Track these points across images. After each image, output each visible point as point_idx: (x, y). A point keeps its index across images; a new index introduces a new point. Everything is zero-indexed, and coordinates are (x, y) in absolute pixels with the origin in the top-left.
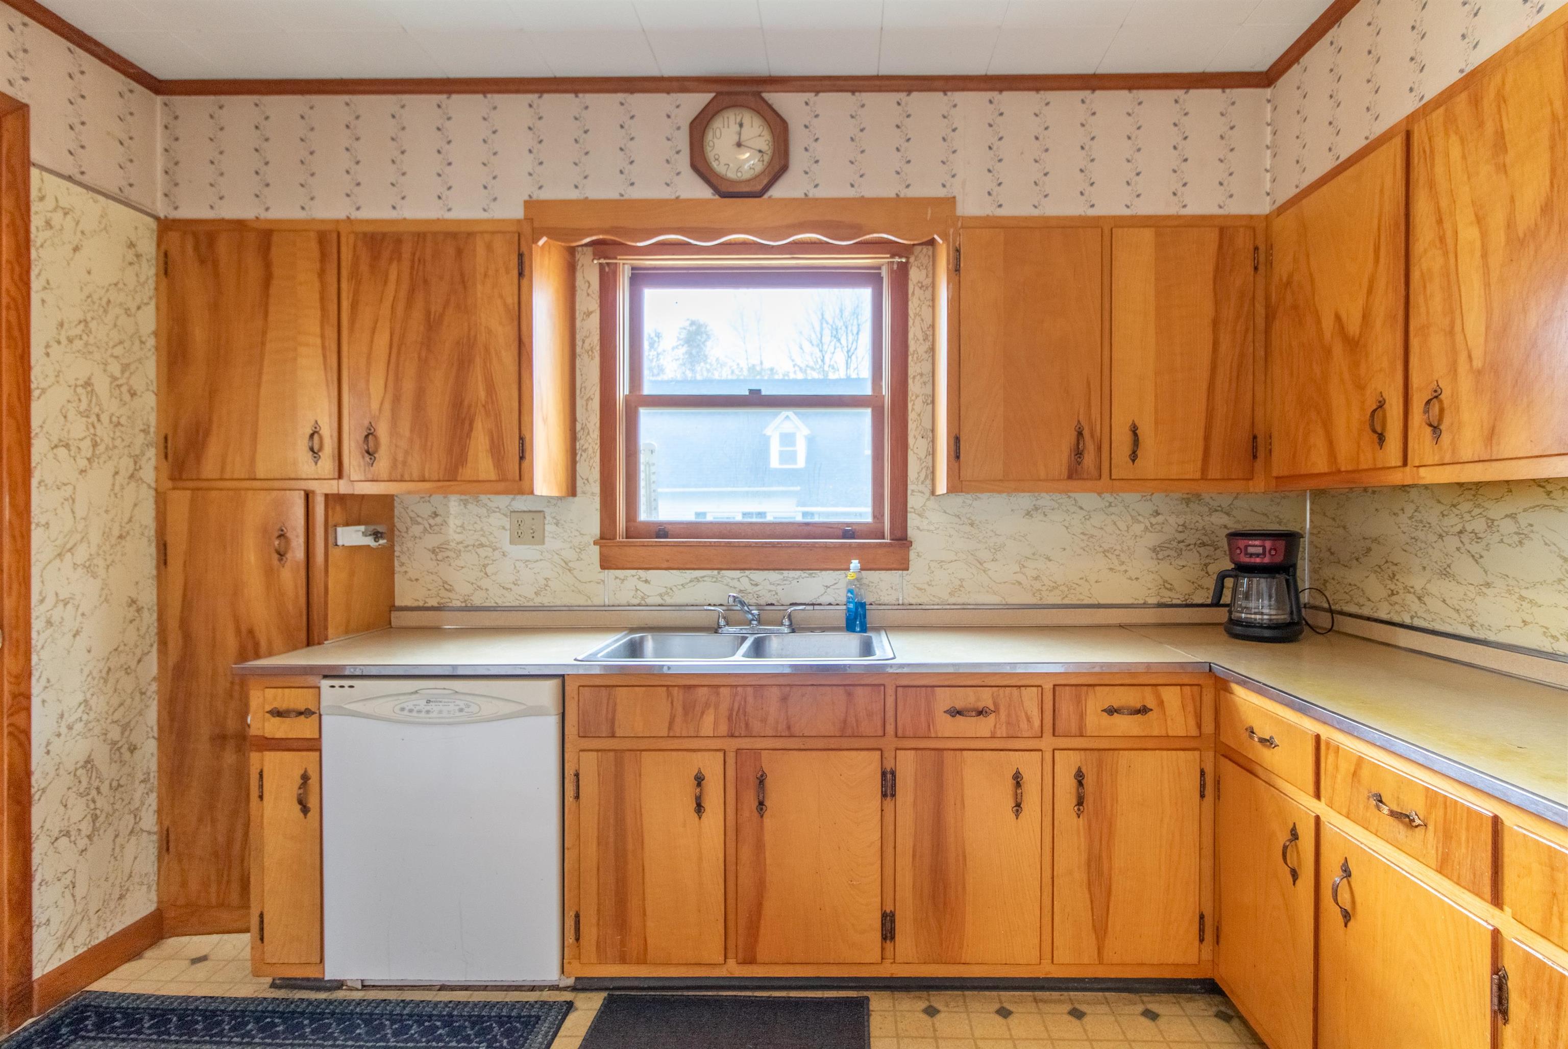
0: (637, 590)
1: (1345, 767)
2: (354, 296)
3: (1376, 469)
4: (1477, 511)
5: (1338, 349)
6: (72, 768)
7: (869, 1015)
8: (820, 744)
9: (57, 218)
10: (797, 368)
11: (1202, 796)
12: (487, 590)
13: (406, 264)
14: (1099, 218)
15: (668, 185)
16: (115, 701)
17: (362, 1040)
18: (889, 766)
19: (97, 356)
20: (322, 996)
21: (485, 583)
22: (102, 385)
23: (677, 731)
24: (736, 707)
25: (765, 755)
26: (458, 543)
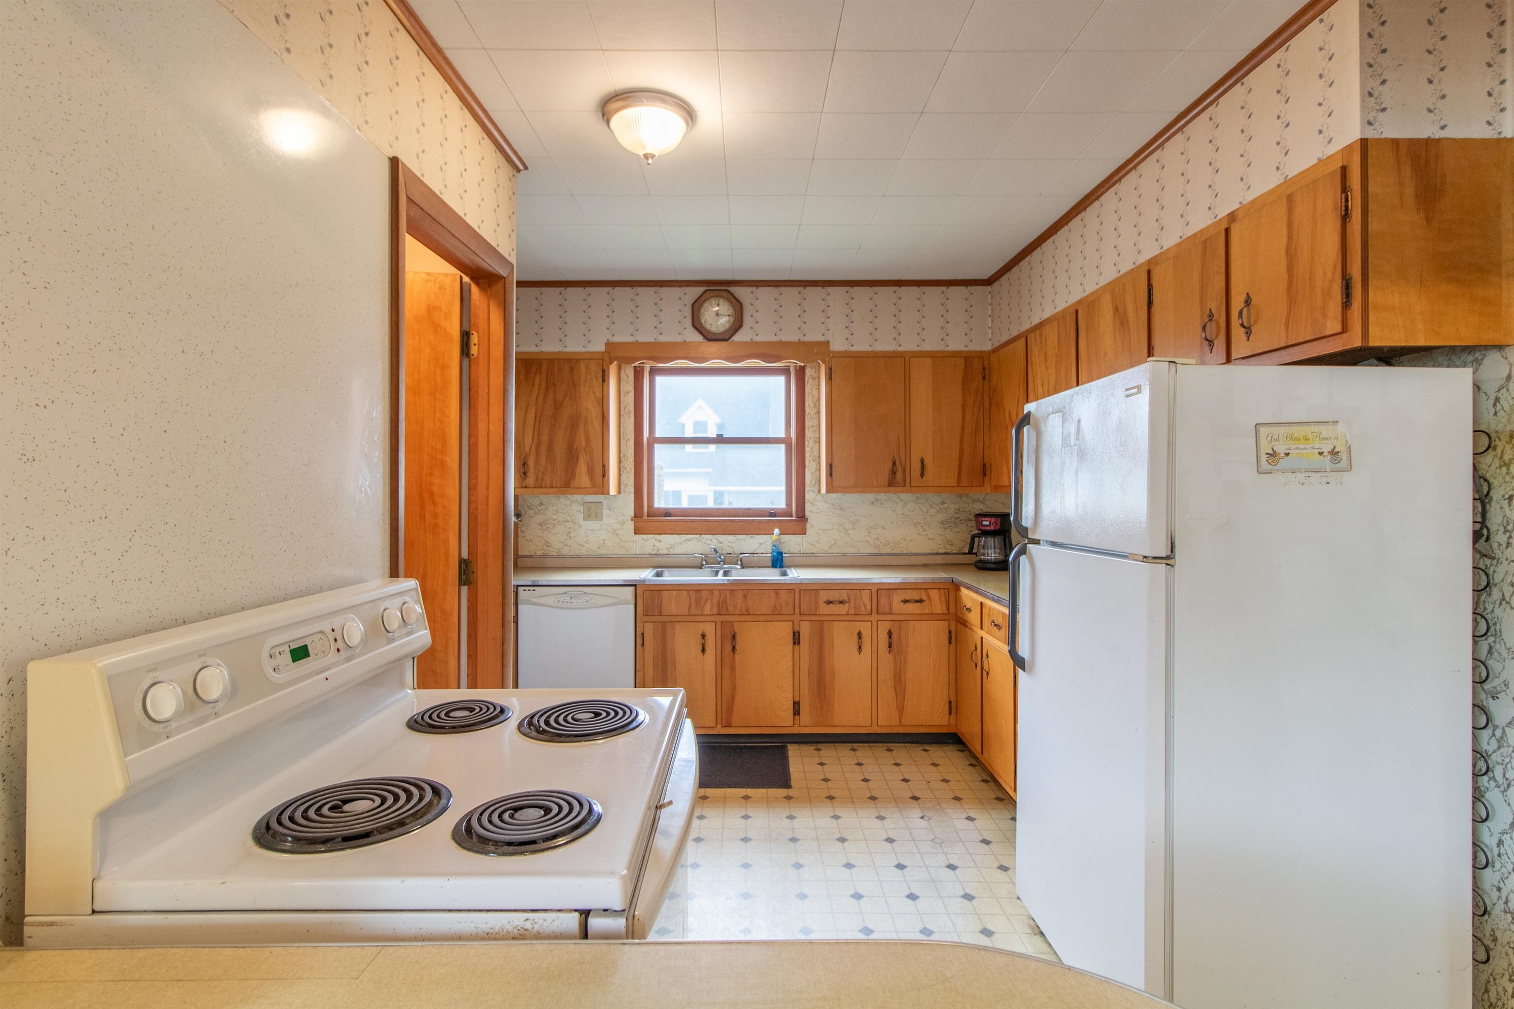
0: (655, 546)
1: (987, 614)
7: (788, 755)
8: (763, 618)
11: (950, 643)
12: (570, 546)
13: (544, 376)
14: (903, 352)
15: (680, 334)
18: (796, 629)
21: (569, 542)
23: (692, 612)
24: (721, 601)
25: (736, 624)
26: (554, 520)
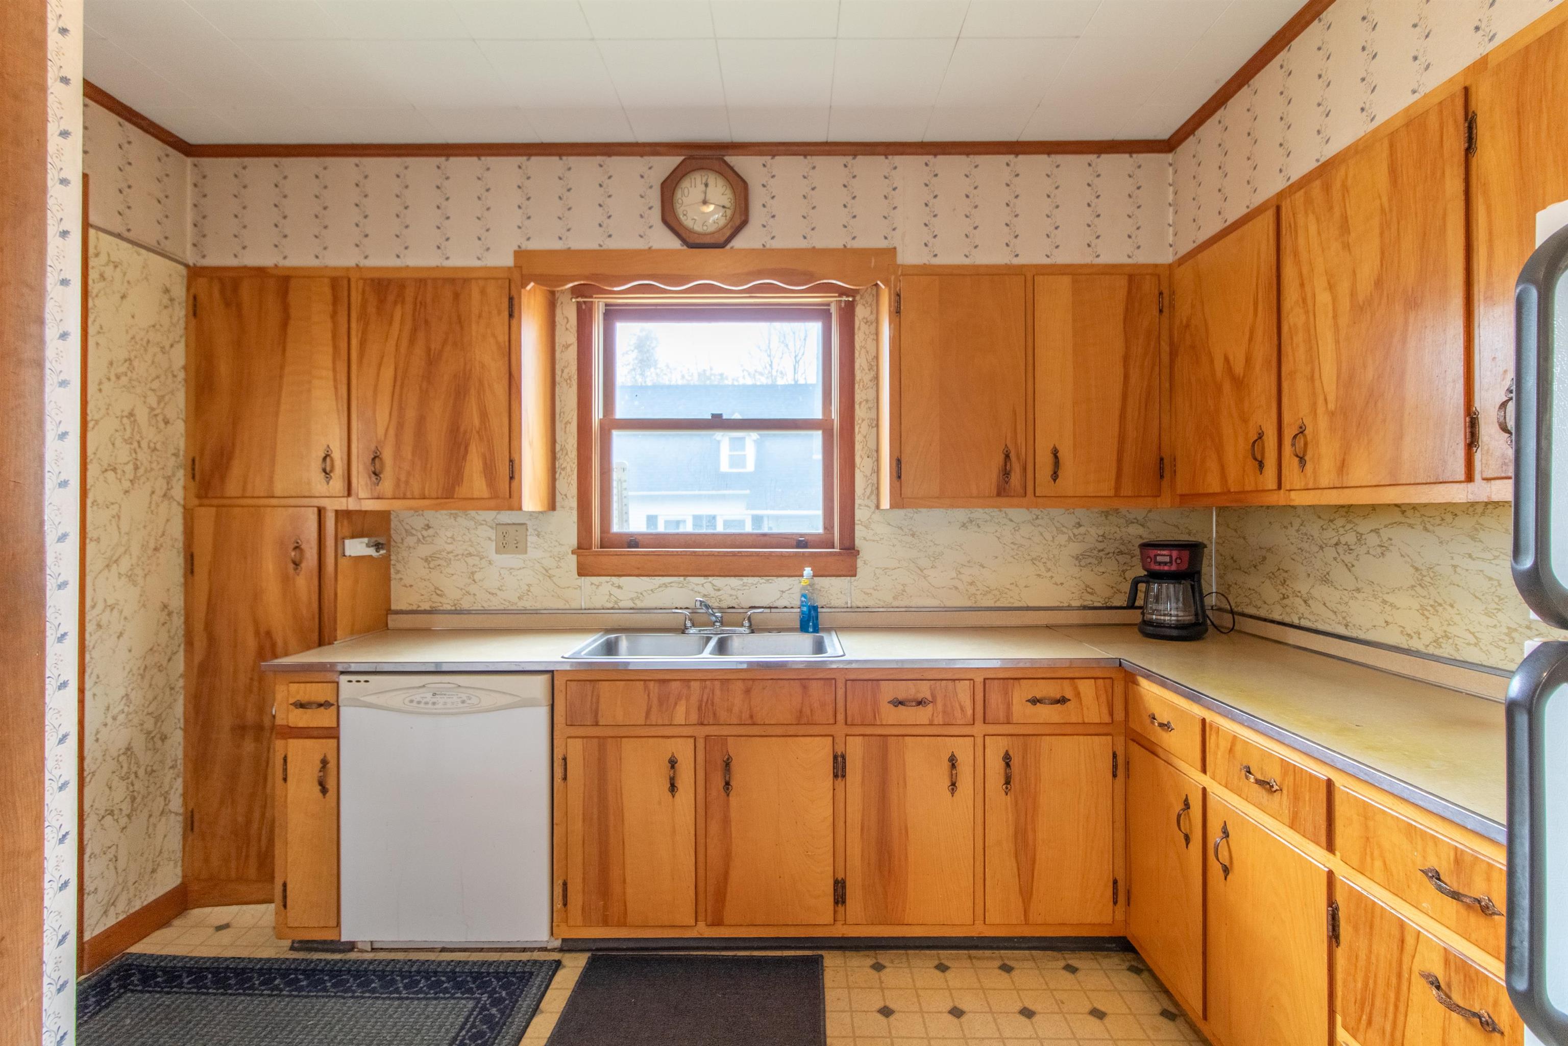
0: (611, 594)
1: (1224, 745)
2: (363, 333)
3: (1257, 491)
4: (1348, 526)
5: (1227, 387)
6: (115, 754)
7: (823, 971)
8: (779, 731)
9: (109, 271)
10: (746, 374)
11: (1114, 775)
12: (475, 595)
13: (409, 307)
14: (1023, 266)
15: (641, 236)
16: (150, 696)
17: (378, 992)
18: (840, 750)
19: (139, 390)
20: (337, 956)
21: (473, 589)
22: (142, 415)
23: (653, 719)
24: (705, 699)
25: (730, 740)
26: (448, 553)
